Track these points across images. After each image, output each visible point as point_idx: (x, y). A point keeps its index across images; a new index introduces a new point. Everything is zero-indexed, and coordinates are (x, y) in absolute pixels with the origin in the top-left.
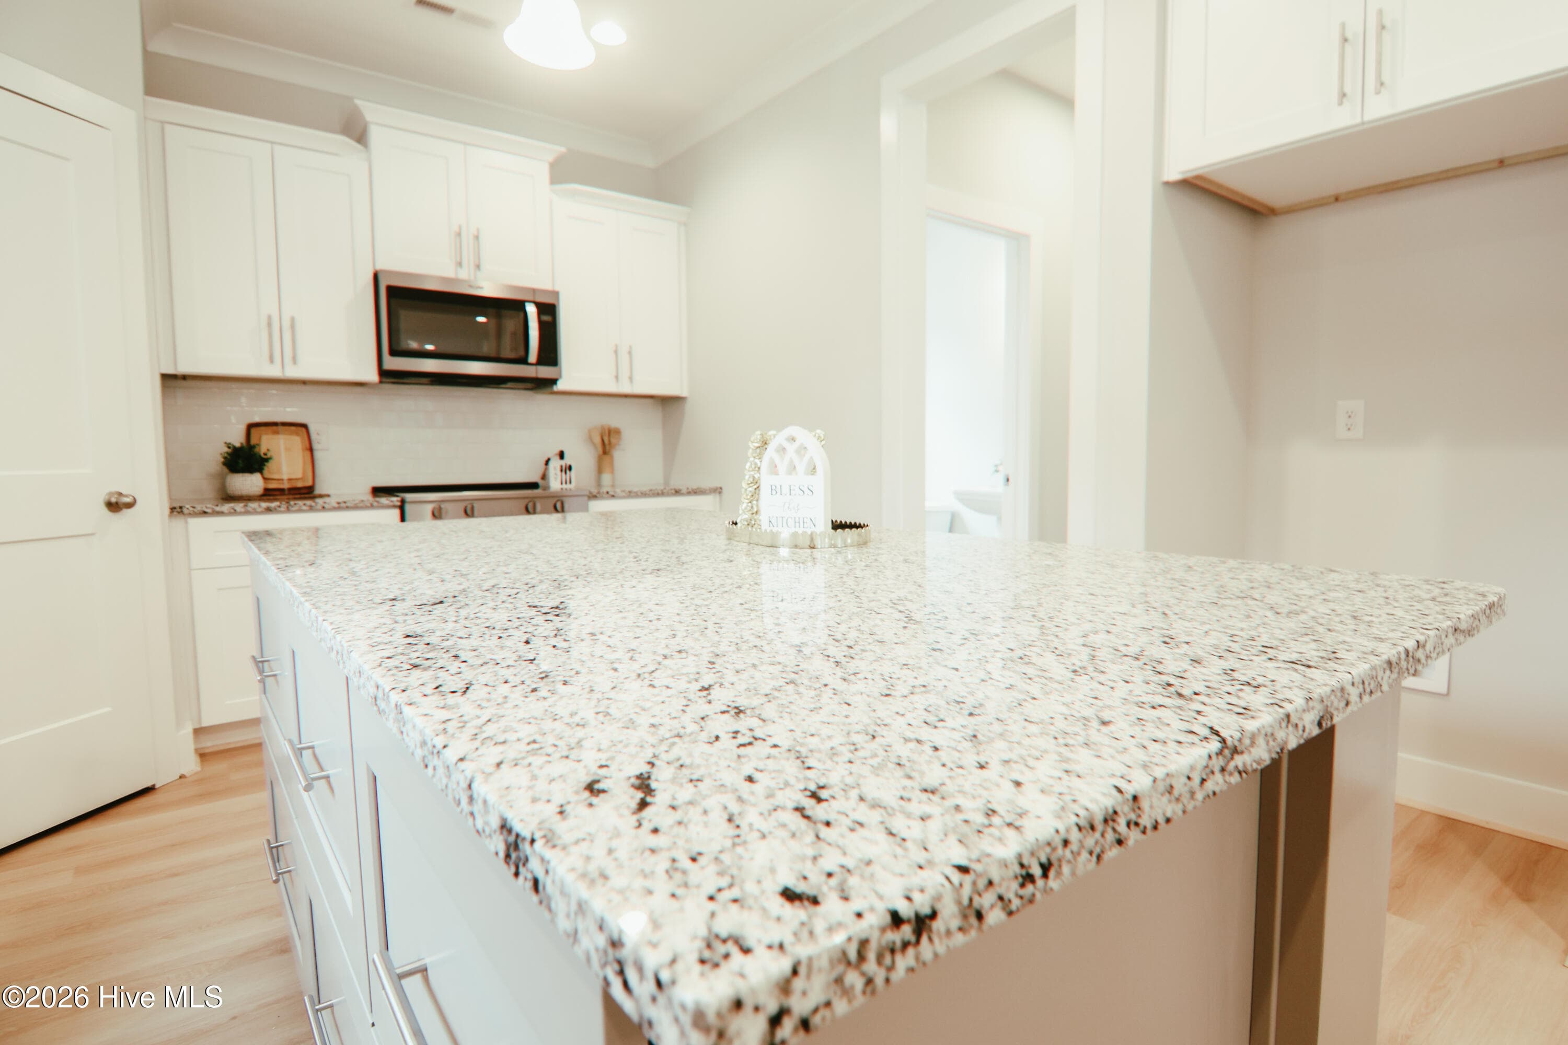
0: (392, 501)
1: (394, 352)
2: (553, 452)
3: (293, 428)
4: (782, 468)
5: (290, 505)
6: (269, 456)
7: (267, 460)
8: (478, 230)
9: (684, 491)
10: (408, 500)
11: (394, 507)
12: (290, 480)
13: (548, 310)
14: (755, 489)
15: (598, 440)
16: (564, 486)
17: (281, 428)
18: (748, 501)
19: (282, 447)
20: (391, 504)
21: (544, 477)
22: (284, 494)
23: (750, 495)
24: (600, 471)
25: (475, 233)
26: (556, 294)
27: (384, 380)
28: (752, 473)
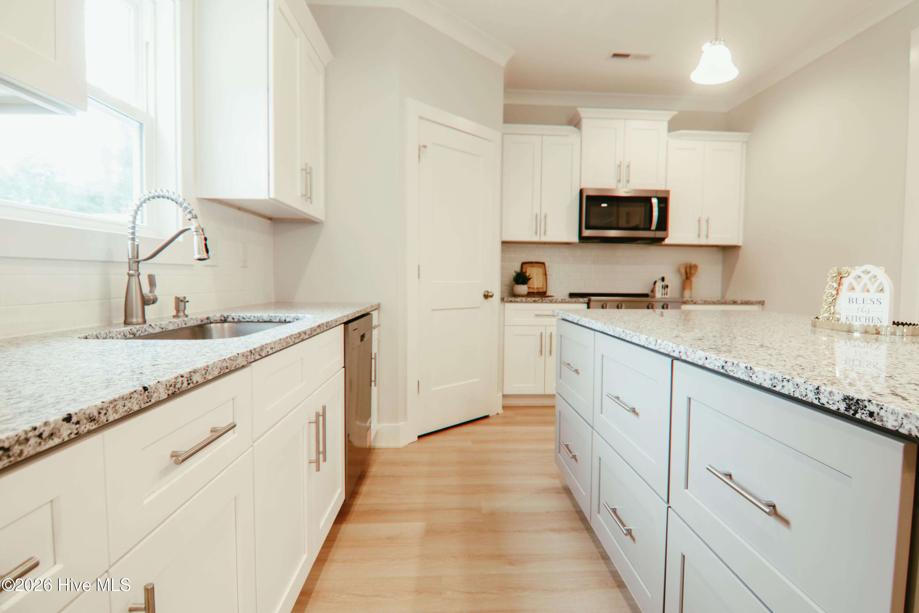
0: (584, 300)
1: (587, 228)
2: (658, 277)
3: (539, 265)
4: (858, 288)
5: (543, 299)
6: (530, 277)
7: (529, 279)
8: (629, 163)
9: (739, 302)
10: (592, 300)
11: (585, 303)
12: (537, 288)
13: (664, 201)
14: (833, 300)
15: (683, 271)
16: (663, 296)
17: (535, 265)
18: (827, 306)
19: (535, 273)
20: (584, 301)
21: (653, 291)
22: (534, 295)
23: (829, 303)
24: (683, 288)
25: (628, 164)
26: (668, 192)
27: (581, 241)
28: (830, 291)
